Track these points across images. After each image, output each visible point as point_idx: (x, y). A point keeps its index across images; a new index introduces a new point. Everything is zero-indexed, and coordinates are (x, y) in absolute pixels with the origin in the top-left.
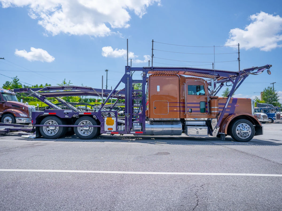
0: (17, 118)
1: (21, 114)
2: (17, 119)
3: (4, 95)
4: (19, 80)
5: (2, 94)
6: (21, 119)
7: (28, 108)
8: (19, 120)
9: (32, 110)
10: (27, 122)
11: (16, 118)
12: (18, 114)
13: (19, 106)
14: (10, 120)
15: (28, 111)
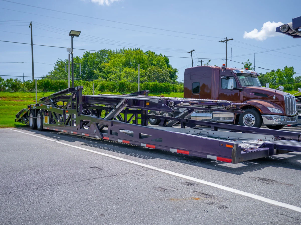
0: (264, 116)
1: (270, 109)
2: (264, 118)
3: (241, 78)
4: (251, 64)
5: (238, 77)
6: (272, 117)
7: (282, 96)
8: (267, 120)
9: (290, 99)
10: (281, 124)
11: (262, 116)
12: (265, 108)
13: (267, 93)
14: (253, 119)
15: (283, 102)
